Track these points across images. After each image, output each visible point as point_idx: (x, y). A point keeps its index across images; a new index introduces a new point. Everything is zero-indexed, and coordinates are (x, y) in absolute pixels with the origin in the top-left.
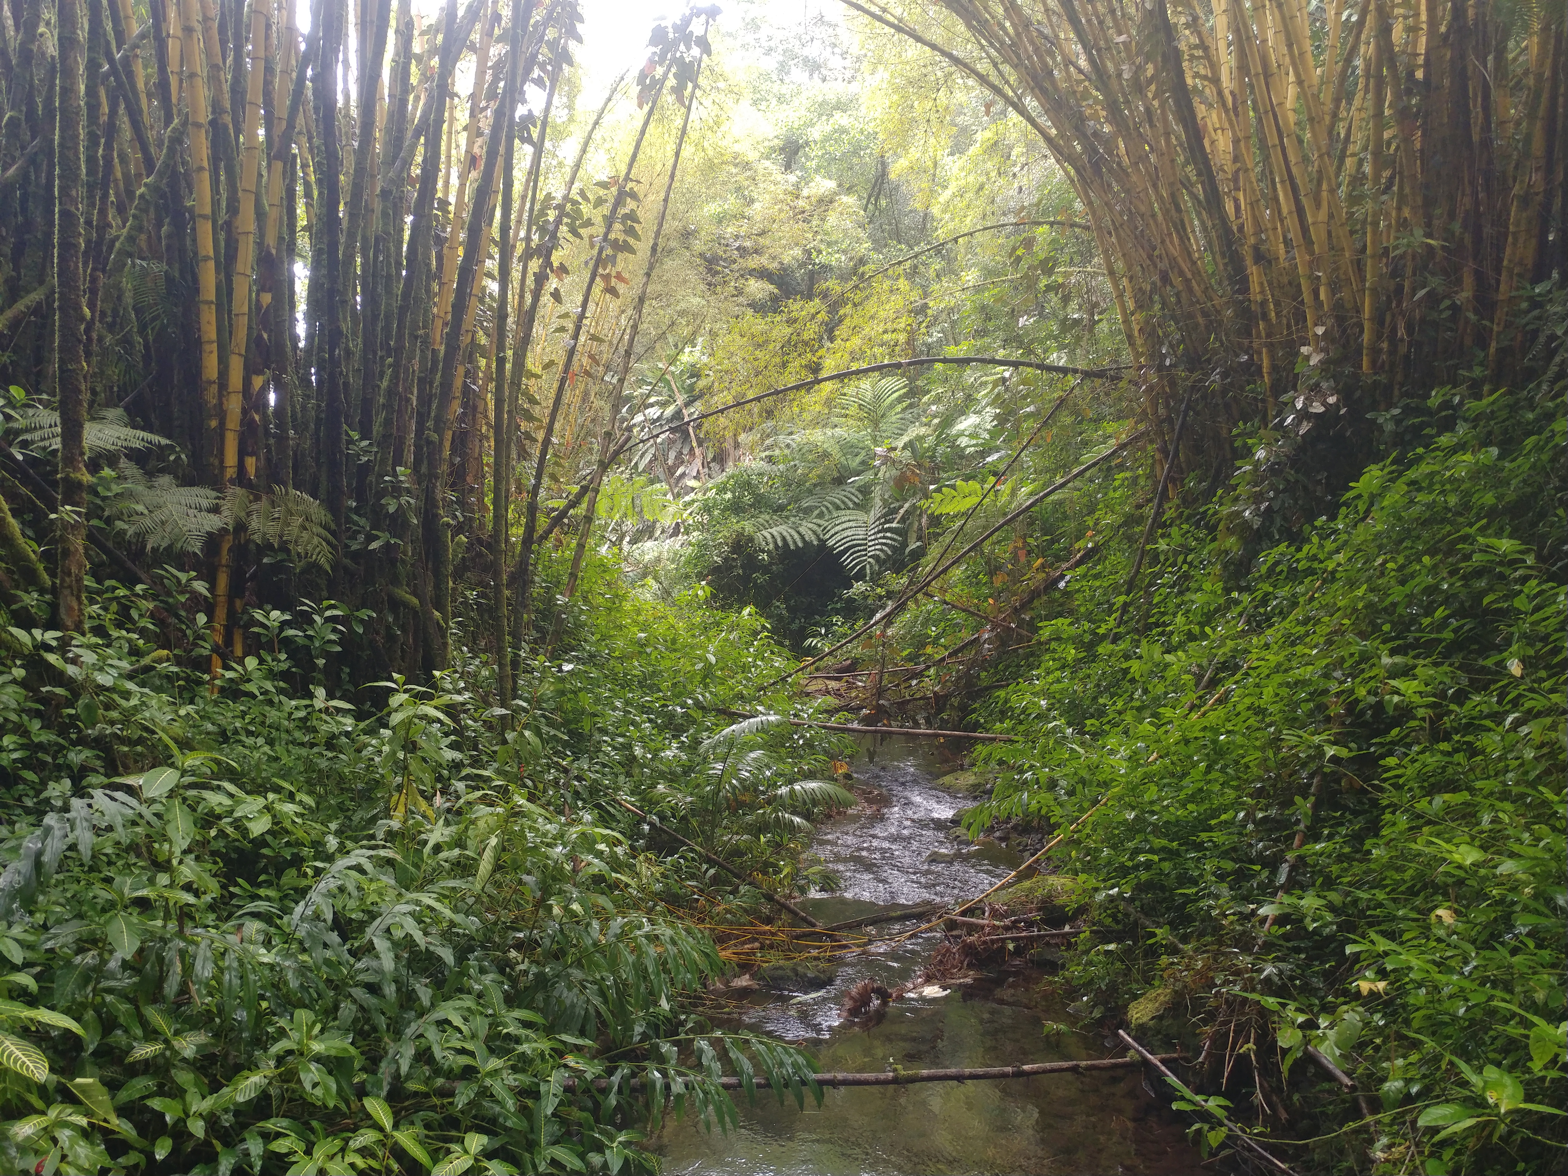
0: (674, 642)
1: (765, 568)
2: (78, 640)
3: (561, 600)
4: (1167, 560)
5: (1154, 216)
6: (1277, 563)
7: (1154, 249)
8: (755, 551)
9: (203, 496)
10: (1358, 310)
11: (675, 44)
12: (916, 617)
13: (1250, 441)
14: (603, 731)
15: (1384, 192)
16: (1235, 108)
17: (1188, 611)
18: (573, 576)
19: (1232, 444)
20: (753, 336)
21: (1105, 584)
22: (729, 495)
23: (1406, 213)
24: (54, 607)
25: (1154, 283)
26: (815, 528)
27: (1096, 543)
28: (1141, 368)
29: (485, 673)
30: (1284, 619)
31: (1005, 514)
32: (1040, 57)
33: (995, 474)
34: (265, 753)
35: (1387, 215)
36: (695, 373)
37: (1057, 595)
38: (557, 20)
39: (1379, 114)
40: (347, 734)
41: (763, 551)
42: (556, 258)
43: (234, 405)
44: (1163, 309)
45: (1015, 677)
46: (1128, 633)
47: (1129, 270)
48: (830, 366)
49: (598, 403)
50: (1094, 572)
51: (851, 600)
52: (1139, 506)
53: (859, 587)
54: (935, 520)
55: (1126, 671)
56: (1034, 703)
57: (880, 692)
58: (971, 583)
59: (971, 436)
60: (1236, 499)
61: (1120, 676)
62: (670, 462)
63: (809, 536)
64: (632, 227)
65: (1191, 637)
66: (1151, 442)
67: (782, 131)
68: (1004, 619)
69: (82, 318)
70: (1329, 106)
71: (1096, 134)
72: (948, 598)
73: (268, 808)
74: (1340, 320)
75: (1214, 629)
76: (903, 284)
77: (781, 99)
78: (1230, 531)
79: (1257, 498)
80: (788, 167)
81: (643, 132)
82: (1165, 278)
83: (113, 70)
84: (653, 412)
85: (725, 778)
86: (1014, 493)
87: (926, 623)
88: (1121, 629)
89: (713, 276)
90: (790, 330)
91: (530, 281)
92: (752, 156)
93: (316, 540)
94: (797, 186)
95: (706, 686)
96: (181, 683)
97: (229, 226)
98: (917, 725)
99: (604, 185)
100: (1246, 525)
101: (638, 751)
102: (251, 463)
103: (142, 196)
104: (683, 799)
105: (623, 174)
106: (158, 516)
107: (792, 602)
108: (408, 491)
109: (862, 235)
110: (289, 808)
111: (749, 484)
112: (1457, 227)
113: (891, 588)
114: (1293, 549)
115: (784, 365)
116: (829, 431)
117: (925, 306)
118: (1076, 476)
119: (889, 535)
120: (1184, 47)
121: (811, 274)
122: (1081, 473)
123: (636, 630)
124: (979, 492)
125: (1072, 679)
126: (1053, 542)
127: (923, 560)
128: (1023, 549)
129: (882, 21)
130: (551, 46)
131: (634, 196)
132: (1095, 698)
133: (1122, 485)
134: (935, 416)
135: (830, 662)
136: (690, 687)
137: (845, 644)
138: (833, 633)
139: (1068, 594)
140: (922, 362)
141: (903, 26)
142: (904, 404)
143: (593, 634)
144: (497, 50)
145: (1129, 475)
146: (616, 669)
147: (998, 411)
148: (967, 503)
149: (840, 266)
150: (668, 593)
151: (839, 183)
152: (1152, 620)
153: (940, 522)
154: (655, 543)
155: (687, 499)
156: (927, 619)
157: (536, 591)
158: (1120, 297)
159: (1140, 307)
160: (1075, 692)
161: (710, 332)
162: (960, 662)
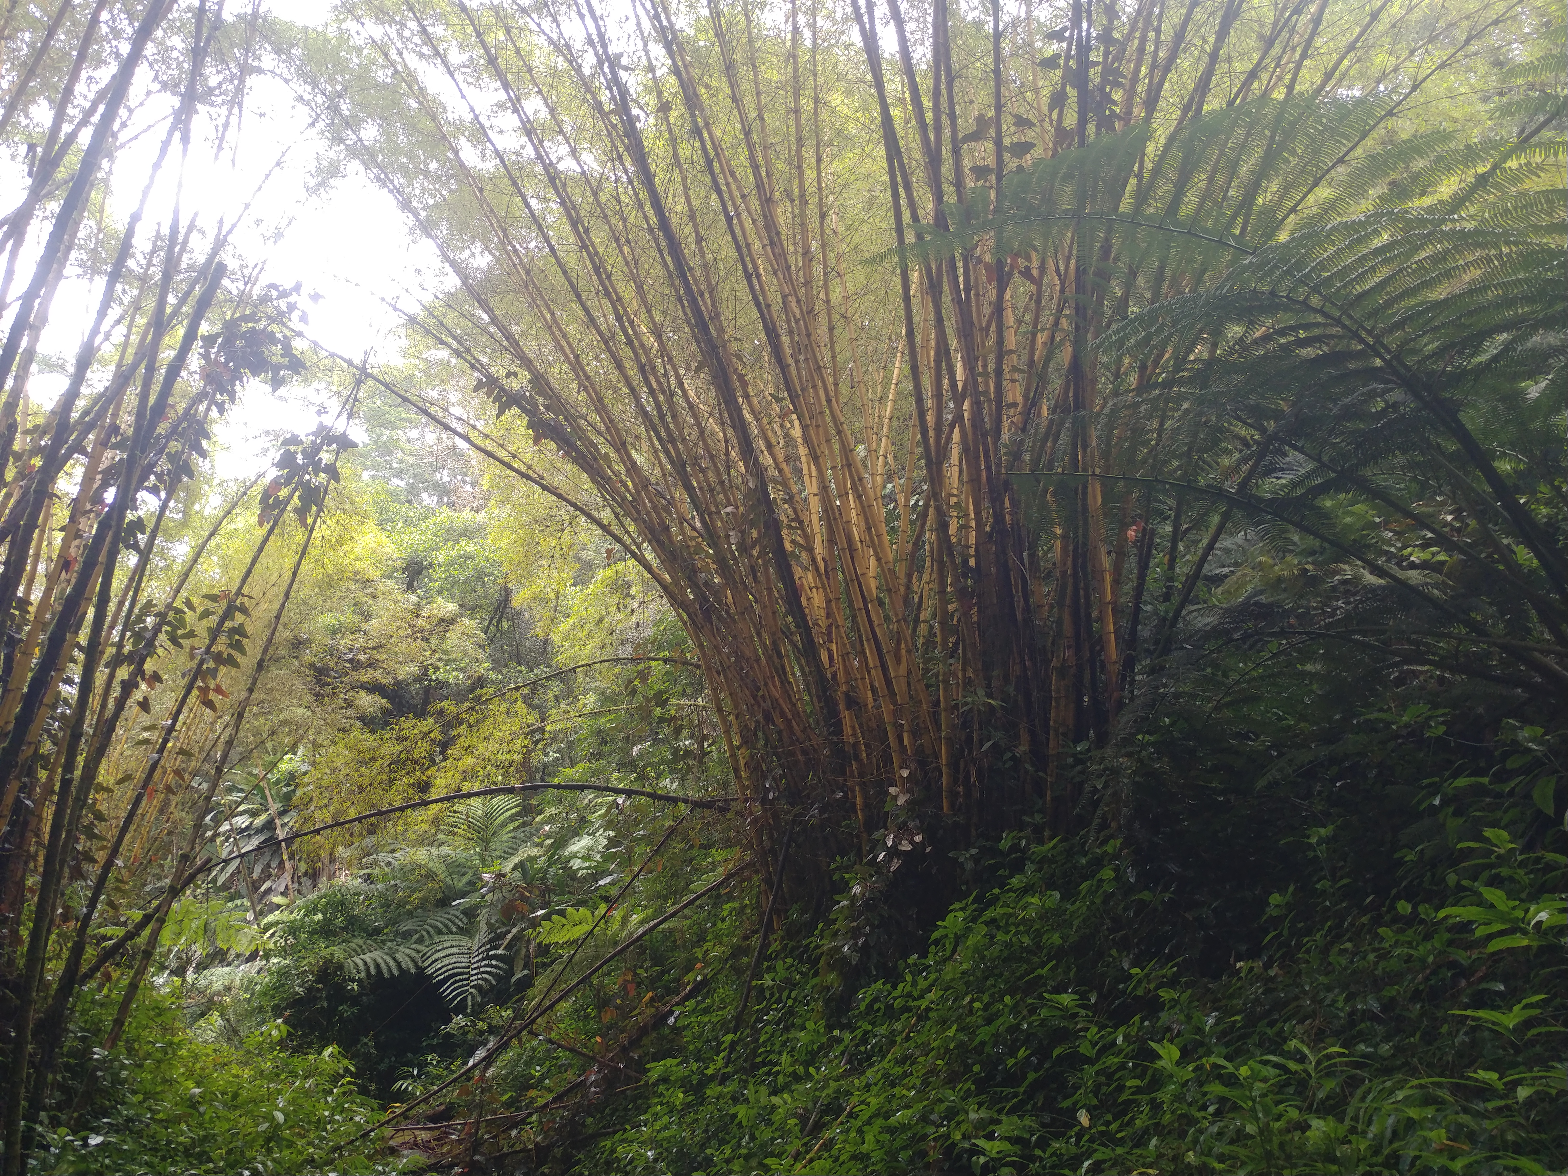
0: (235, 1096)
1: (354, 1000)
3: (98, 1053)
4: (772, 995)
5: (758, 660)
6: (876, 1000)
7: (758, 689)
8: (344, 980)
10: (937, 756)
11: (303, 469)
12: (520, 1055)
13: (847, 876)
15: (952, 657)
16: (826, 572)
17: (793, 1049)
18: (119, 1022)
19: (831, 877)
20: (360, 752)
21: (715, 1020)
22: (319, 917)
23: (970, 673)
25: (757, 722)
26: (414, 954)
27: (705, 976)
28: (746, 801)
30: (884, 1057)
31: (616, 943)
32: (658, 514)
33: (606, 899)
35: (955, 675)
36: (292, 778)
37: (667, 1031)
38: (181, 435)
39: (942, 592)
41: (353, 980)
42: (149, 666)
44: (766, 745)
45: (621, 1124)
46: (736, 1072)
47: (736, 708)
48: (440, 785)
49: (178, 815)
50: (703, 1006)
51: (448, 1036)
52: (746, 938)
53: (459, 1020)
54: (544, 949)
55: (735, 1116)
56: (641, 1155)
57: (476, 1145)
58: (579, 1017)
59: (583, 858)
60: (835, 934)
61: (727, 1119)
62: (255, 876)
63: (407, 964)
64: (239, 641)
65: (797, 1078)
66: (757, 872)
67: (406, 553)
68: (612, 1060)
70: (903, 580)
71: (706, 584)
72: (553, 1035)
74: (922, 764)
75: (818, 1069)
76: (520, 706)
77: (407, 522)
78: (830, 967)
79: (855, 933)
80: (410, 587)
81: (261, 549)
82: (768, 718)
84: (242, 821)
86: (625, 920)
87: (529, 1064)
88: (729, 1069)
89: (322, 686)
90: (399, 748)
91: (116, 692)
92: (374, 574)
94: (419, 607)
95: (269, 1151)
99: (213, 598)
100: (844, 960)
105: (234, 588)
107: (382, 1038)
109: (482, 656)
111: (342, 903)
112: (1011, 689)
113: (494, 1022)
114: (888, 986)
115: (392, 782)
116: (434, 851)
117: (542, 730)
118: (685, 906)
119: (494, 962)
120: (783, 518)
121: (427, 690)
122: (691, 902)
123: (190, 1084)
124: (590, 921)
125: (680, 1124)
126: (663, 973)
127: (530, 992)
128: (633, 981)
129: (510, 467)
130: (172, 458)
131: (244, 610)
132: (703, 1146)
133: (730, 914)
134: (548, 836)
135: (422, 1108)
136: (249, 1154)
137: (441, 1090)
138: (427, 1075)
139: (677, 1030)
140: (536, 788)
141: (531, 473)
142: (517, 823)
143: (134, 1092)
144: (111, 456)
145: (736, 905)
146: (158, 1136)
147: (612, 834)
148: (578, 932)
149: (457, 685)
150: (236, 1032)
151: (462, 606)
152: (758, 1060)
153: (548, 951)
154: (227, 969)
155: (270, 918)
156: (532, 1058)
157: (70, 1043)
158: (727, 732)
159: (745, 742)
160: (683, 1139)
161: (313, 743)
162: (564, 1108)
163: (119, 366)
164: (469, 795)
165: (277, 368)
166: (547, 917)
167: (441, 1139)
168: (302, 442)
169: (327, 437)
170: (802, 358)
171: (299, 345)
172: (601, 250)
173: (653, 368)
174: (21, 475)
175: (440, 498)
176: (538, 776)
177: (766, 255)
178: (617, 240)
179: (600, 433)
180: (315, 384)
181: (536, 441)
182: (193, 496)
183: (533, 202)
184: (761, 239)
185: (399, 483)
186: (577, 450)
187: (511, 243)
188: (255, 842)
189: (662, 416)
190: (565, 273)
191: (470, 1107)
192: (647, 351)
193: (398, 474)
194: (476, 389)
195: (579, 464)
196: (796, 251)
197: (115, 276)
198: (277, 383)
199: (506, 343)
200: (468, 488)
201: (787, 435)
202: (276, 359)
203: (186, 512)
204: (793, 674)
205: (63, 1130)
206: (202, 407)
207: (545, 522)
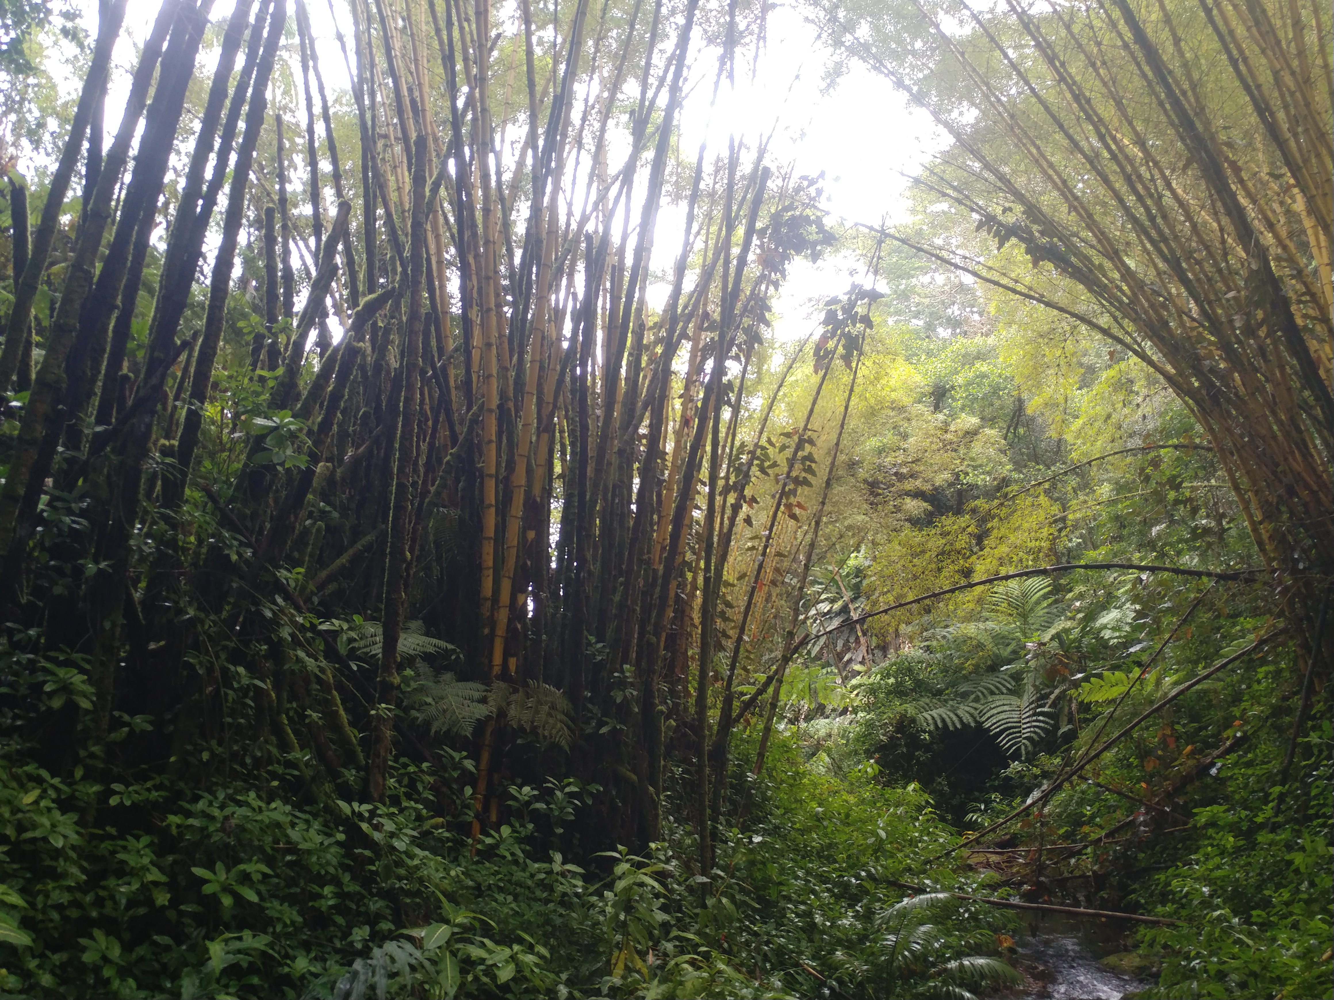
0: (848, 816)
1: (927, 747)
2: (382, 810)
3: (751, 777)
4: (1321, 752)
5: (1275, 437)
7: (1277, 465)
8: (917, 731)
9: (473, 689)
11: (844, 323)
12: (1071, 797)
14: (788, 899)
18: (761, 755)
20: (912, 547)
21: (1259, 773)
22: (892, 680)
24: (365, 782)
25: (1279, 496)
26: (972, 711)
27: (1245, 733)
28: (1274, 571)
29: (688, 841)
31: (1152, 702)
32: (1156, 312)
33: (1139, 664)
34: (512, 909)
36: (859, 572)
37: (1210, 781)
38: (751, 312)
40: (577, 895)
41: (925, 732)
42: (748, 492)
43: (503, 616)
44: (1290, 518)
45: (1173, 861)
46: (1287, 822)
47: (1254, 485)
48: (981, 570)
49: (779, 603)
50: (1245, 760)
51: (1008, 778)
52: (1285, 699)
53: (1016, 766)
54: (1085, 707)
55: (1290, 862)
56: (1197, 890)
57: (1041, 869)
58: (1122, 766)
59: (1113, 629)
61: (1283, 865)
62: (839, 649)
63: (967, 719)
64: (810, 466)
66: (1292, 638)
67: (931, 380)
68: (1158, 803)
69: (405, 560)
71: (1213, 370)
72: (1101, 780)
73: (513, 958)
76: (1043, 499)
77: (929, 354)
80: (937, 408)
81: (818, 393)
82: (1291, 492)
83: (435, 375)
84: (824, 607)
85: (898, 950)
86: (1158, 683)
87: (1082, 802)
88: (1280, 819)
89: (875, 496)
90: (944, 541)
91: (728, 512)
92: (907, 401)
93: (559, 725)
94: (946, 424)
95: (877, 859)
96: (450, 844)
97: (507, 480)
98: (1077, 904)
99: (788, 435)
101: (818, 919)
102: (512, 662)
103: (448, 462)
104: (860, 967)
105: (802, 425)
106: (443, 705)
107: (953, 779)
108: (632, 684)
109: (1005, 460)
110: (530, 959)
111: (910, 670)
113: (1046, 768)
115: (940, 570)
116: (981, 625)
117: (1064, 519)
118: (1218, 669)
119: (1041, 718)
120: (1291, 294)
121: (960, 493)
122: (1224, 666)
123: (814, 804)
124: (1126, 682)
125: (1232, 866)
126: (1200, 729)
127: (1075, 743)
128: (1172, 735)
129: (1014, 291)
130: (747, 331)
131: (811, 442)
132: (1259, 887)
133: (1266, 677)
134: (1079, 611)
135: (990, 837)
136: (863, 859)
137: (1005, 822)
138: (993, 809)
139: (1220, 781)
140: (1066, 569)
141: (1032, 293)
142: (1050, 601)
143: (778, 808)
144: (707, 337)
145: (1271, 668)
146: (798, 841)
147: (1138, 607)
148: (1115, 692)
149: (986, 486)
150: (840, 768)
151: (982, 419)
152: (1311, 812)
153: (1089, 709)
154: (827, 720)
155: (854, 682)
156: (1082, 799)
157: (731, 768)
158: (1247, 508)
159: (1268, 516)
160: (1237, 880)
161: (873, 542)
162: (1116, 843)
163: (704, 266)
164: (1007, 578)
165: (814, 244)
166: (1086, 679)
167: (1011, 861)
168: (840, 301)
169: (859, 293)
170: (1300, 129)
171: (828, 222)
172: (1078, 78)
173: (1139, 176)
174: (650, 361)
175: (954, 329)
176: (1064, 560)
177: (1252, 36)
178: (1093, 65)
179: (1092, 247)
180: (844, 252)
181: (1035, 264)
182: (762, 359)
183: (1010, 52)
184: (1244, 22)
185: (918, 323)
186: (1072, 265)
187: (994, 94)
188: (836, 623)
189: (1152, 219)
190: (1047, 108)
191: (1031, 838)
192: (1130, 161)
193: (917, 315)
194: (978, 228)
195: (1076, 278)
196: (1284, 25)
197: (694, 198)
198: (815, 257)
199: (999, 184)
200: (976, 317)
201: (1288, 212)
202: (814, 237)
203: (759, 373)
204: (1315, 447)
205: (735, 830)
206: (763, 287)
207: (1048, 336)
